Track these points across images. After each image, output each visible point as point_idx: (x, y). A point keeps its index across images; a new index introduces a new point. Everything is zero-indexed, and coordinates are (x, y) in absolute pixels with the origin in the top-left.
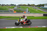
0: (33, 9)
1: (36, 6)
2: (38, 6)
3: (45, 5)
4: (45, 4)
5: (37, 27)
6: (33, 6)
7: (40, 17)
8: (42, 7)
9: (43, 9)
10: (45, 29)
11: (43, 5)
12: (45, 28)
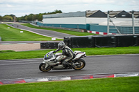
0: (11, 30)
1: (18, 20)
2: (26, 18)
3: (44, 16)
4: (45, 14)
5: (24, 83)
6: (10, 19)
7: (32, 53)
8: (36, 24)
9: (40, 28)
10: (47, 86)
11: (39, 17)
12: (46, 83)
